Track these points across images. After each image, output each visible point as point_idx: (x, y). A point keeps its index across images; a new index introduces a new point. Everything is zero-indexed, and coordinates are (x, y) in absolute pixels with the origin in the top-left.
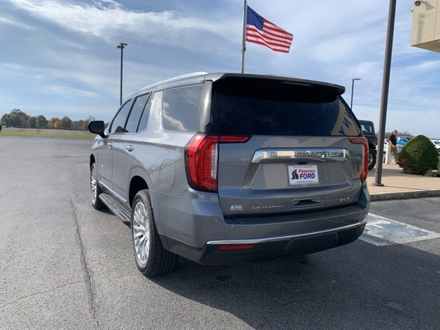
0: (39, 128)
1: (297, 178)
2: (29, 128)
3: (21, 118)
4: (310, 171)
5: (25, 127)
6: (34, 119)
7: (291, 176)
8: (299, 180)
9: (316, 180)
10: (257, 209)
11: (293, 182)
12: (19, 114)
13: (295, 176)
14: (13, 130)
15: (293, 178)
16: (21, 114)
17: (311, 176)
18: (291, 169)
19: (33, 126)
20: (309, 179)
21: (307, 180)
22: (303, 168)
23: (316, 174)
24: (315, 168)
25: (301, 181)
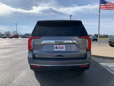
1: (57, 48)
7: (55, 48)
8: (58, 49)
9: (64, 49)
10: (42, 57)
11: (55, 50)
13: (56, 48)
15: (56, 49)
18: (55, 46)
22: (60, 46)
23: (64, 48)
24: (64, 46)
25: (59, 50)
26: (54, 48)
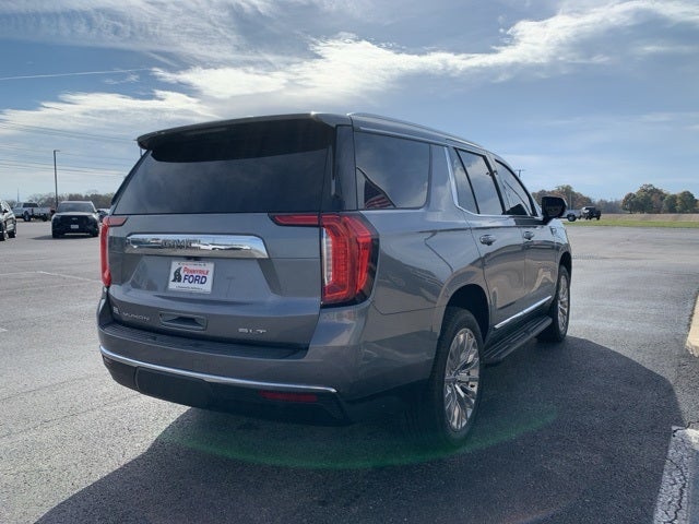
0: (680, 212)
1: (180, 279)
2: (665, 212)
3: (653, 198)
4: (201, 272)
5: (659, 212)
6: (674, 198)
7: (172, 277)
8: (181, 284)
9: (207, 287)
11: (173, 286)
12: (651, 191)
13: (178, 278)
14: (638, 216)
15: (174, 281)
16: (655, 192)
17: (200, 279)
18: (175, 266)
19: (672, 210)
20: (196, 285)
21: (193, 285)
22: (191, 266)
23: (210, 277)
24: (209, 267)
25: (185, 285)
26: (168, 278)
